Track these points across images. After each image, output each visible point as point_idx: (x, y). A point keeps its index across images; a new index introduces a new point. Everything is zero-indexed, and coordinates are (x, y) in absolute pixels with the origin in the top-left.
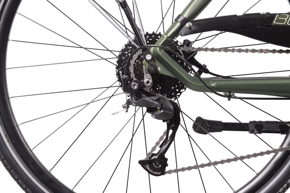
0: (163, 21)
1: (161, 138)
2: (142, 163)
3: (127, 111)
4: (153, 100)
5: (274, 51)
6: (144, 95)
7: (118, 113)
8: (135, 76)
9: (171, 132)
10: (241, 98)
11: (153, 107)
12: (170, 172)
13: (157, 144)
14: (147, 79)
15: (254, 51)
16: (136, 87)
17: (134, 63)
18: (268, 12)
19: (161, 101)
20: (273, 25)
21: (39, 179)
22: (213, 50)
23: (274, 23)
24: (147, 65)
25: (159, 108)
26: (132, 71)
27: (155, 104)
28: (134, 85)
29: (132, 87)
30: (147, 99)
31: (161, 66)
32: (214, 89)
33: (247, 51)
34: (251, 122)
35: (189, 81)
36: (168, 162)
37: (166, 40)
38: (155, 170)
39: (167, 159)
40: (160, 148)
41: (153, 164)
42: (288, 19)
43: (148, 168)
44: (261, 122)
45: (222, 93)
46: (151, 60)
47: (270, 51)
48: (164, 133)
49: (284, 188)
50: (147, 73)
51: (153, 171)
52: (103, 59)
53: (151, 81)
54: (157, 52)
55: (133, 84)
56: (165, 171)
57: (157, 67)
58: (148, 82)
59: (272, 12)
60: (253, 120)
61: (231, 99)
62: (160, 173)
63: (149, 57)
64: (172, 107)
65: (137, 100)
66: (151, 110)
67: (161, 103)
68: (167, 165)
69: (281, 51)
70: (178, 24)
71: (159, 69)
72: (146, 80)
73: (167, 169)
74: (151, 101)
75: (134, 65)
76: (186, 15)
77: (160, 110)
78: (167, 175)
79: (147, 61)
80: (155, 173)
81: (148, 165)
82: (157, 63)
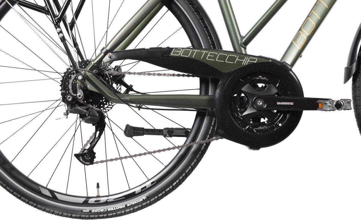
0: (95, 52)
1: (91, 138)
2: (77, 156)
3: (67, 118)
4: (83, 109)
5: (174, 75)
6: (77, 105)
7: (60, 118)
8: (73, 92)
9: (98, 133)
10: (152, 109)
11: (83, 114)
12: (97, 162)
13: (88, 141)
14: (80, 94)
15: (159, 75)
16: (70, 100)
17: (72, 82)
18: (168, 46)
19: (90, 110)
20: (170, 56)
21: (2, 167)
22: (134, 73)
23: (171, 54)
24: (80, 83)
25: (87, 115)
26: (70, 88)
27: (84, 112)
28: (69, 98)
29: (68, 99)
30: (79, 108)
31: (90, 84)
32: (128, 102)
33: (154, 74)
34: (165, 129)
35: (109, 95)
36: (96, 155)
37: (93, 65)
38: (86, 161)
39: (95, 153)
40: (90, 145)
41: (85, 156)
42: (181, 52)
43: (81, 160)
44: (172, 128)
45: (134, 105)
46: (82, 80)
47: (171, 75)
48: (93, 133)
49: (183, 176)
50: (80, 89)
51: (85, 161)
52: (51, 79)
53: (82, 95)
54: (86, 74)
55: (69, 96)
56: (94, 162)
57: (87, 85)
58: (80, 96)
59: (171, 47)
60: (166, 127)
61: (141, 109)
62: (89, 163)
63: (80, 78)
64: (98, 115)
65: (72, 108)
66: (82, 116)
67: (89, 111)
68: (95, 158)
69: (179, 75)
70: (103, 54)
71: (88, 86)
72: (78, 94)
73: (95, 160)
74: (81, 109)
75: (72, 83)
76: (108, 48)
77: (89, 116)
78: (95, 165)
79: (79, 80)
80: (87, 163)
81: (81, 157)
82: (87, 82)
